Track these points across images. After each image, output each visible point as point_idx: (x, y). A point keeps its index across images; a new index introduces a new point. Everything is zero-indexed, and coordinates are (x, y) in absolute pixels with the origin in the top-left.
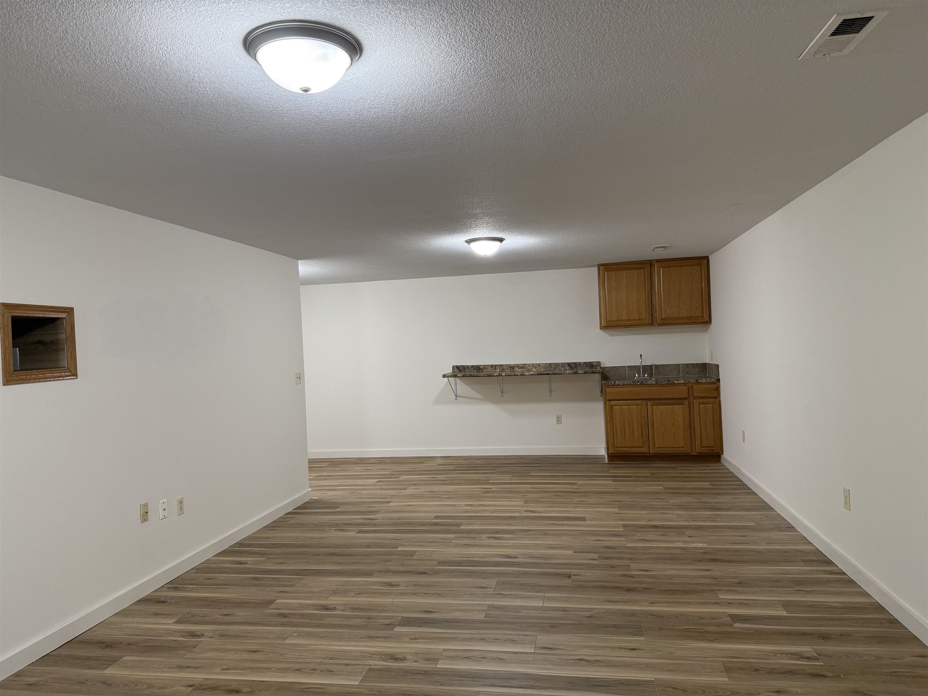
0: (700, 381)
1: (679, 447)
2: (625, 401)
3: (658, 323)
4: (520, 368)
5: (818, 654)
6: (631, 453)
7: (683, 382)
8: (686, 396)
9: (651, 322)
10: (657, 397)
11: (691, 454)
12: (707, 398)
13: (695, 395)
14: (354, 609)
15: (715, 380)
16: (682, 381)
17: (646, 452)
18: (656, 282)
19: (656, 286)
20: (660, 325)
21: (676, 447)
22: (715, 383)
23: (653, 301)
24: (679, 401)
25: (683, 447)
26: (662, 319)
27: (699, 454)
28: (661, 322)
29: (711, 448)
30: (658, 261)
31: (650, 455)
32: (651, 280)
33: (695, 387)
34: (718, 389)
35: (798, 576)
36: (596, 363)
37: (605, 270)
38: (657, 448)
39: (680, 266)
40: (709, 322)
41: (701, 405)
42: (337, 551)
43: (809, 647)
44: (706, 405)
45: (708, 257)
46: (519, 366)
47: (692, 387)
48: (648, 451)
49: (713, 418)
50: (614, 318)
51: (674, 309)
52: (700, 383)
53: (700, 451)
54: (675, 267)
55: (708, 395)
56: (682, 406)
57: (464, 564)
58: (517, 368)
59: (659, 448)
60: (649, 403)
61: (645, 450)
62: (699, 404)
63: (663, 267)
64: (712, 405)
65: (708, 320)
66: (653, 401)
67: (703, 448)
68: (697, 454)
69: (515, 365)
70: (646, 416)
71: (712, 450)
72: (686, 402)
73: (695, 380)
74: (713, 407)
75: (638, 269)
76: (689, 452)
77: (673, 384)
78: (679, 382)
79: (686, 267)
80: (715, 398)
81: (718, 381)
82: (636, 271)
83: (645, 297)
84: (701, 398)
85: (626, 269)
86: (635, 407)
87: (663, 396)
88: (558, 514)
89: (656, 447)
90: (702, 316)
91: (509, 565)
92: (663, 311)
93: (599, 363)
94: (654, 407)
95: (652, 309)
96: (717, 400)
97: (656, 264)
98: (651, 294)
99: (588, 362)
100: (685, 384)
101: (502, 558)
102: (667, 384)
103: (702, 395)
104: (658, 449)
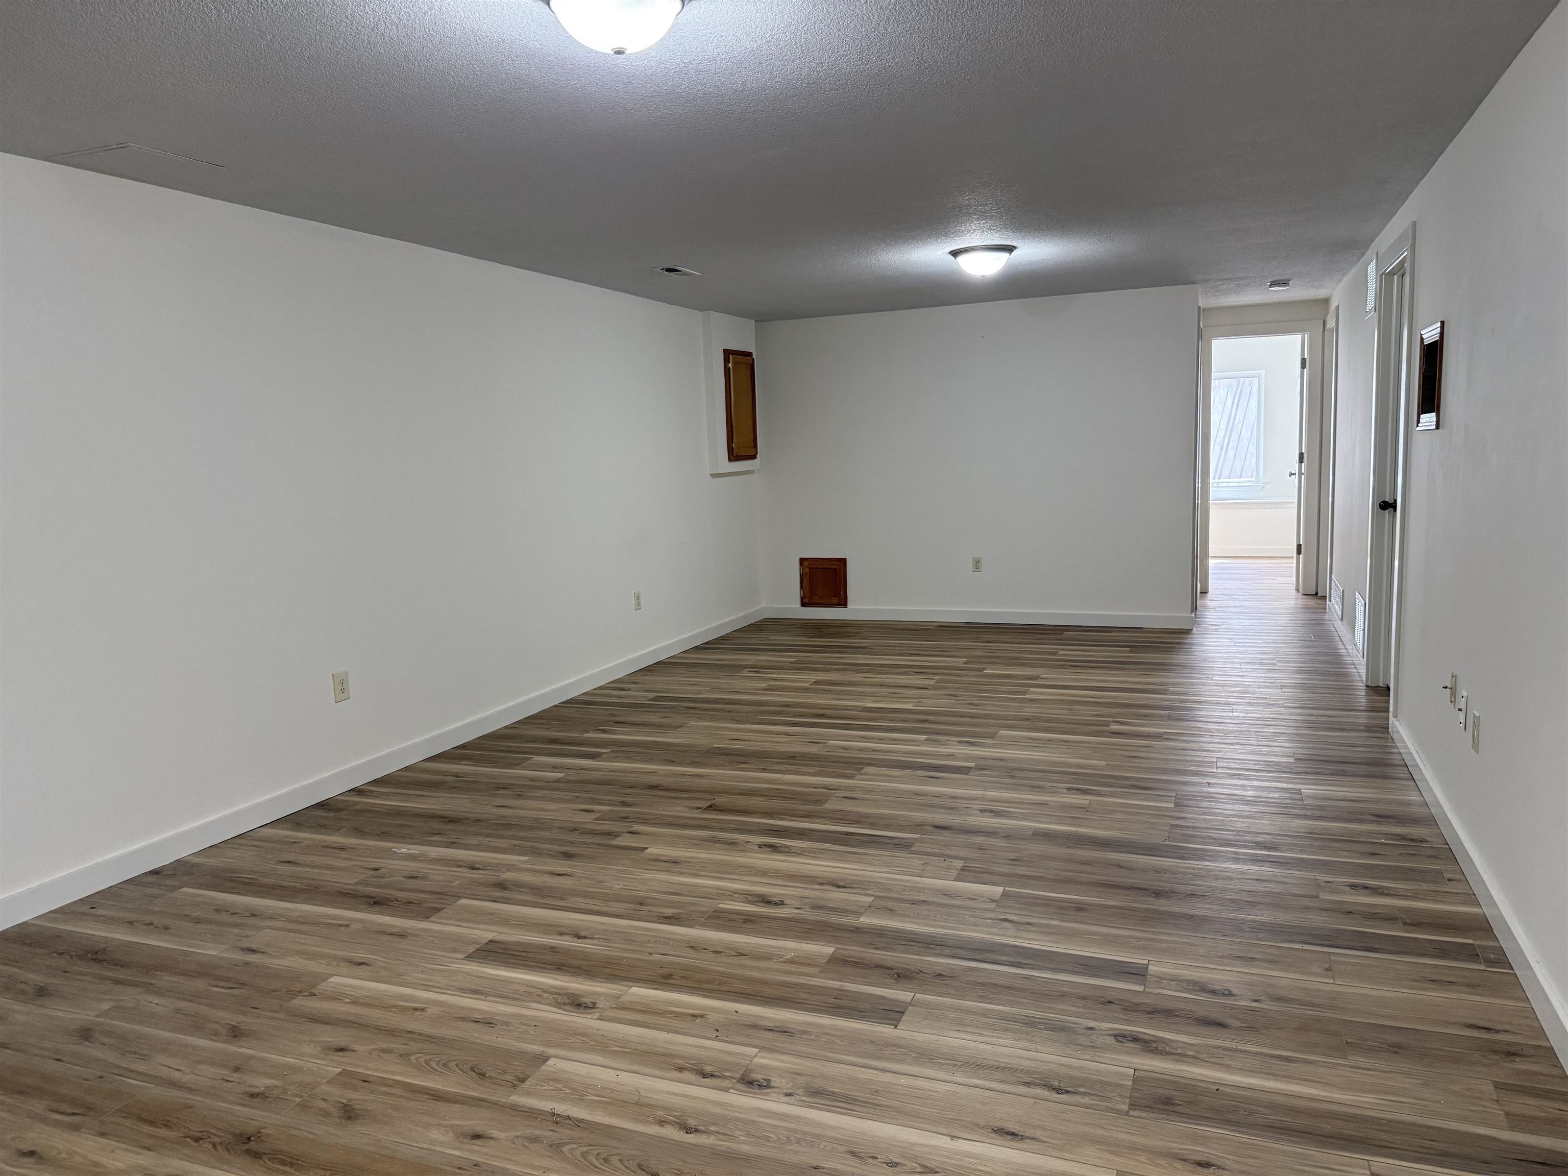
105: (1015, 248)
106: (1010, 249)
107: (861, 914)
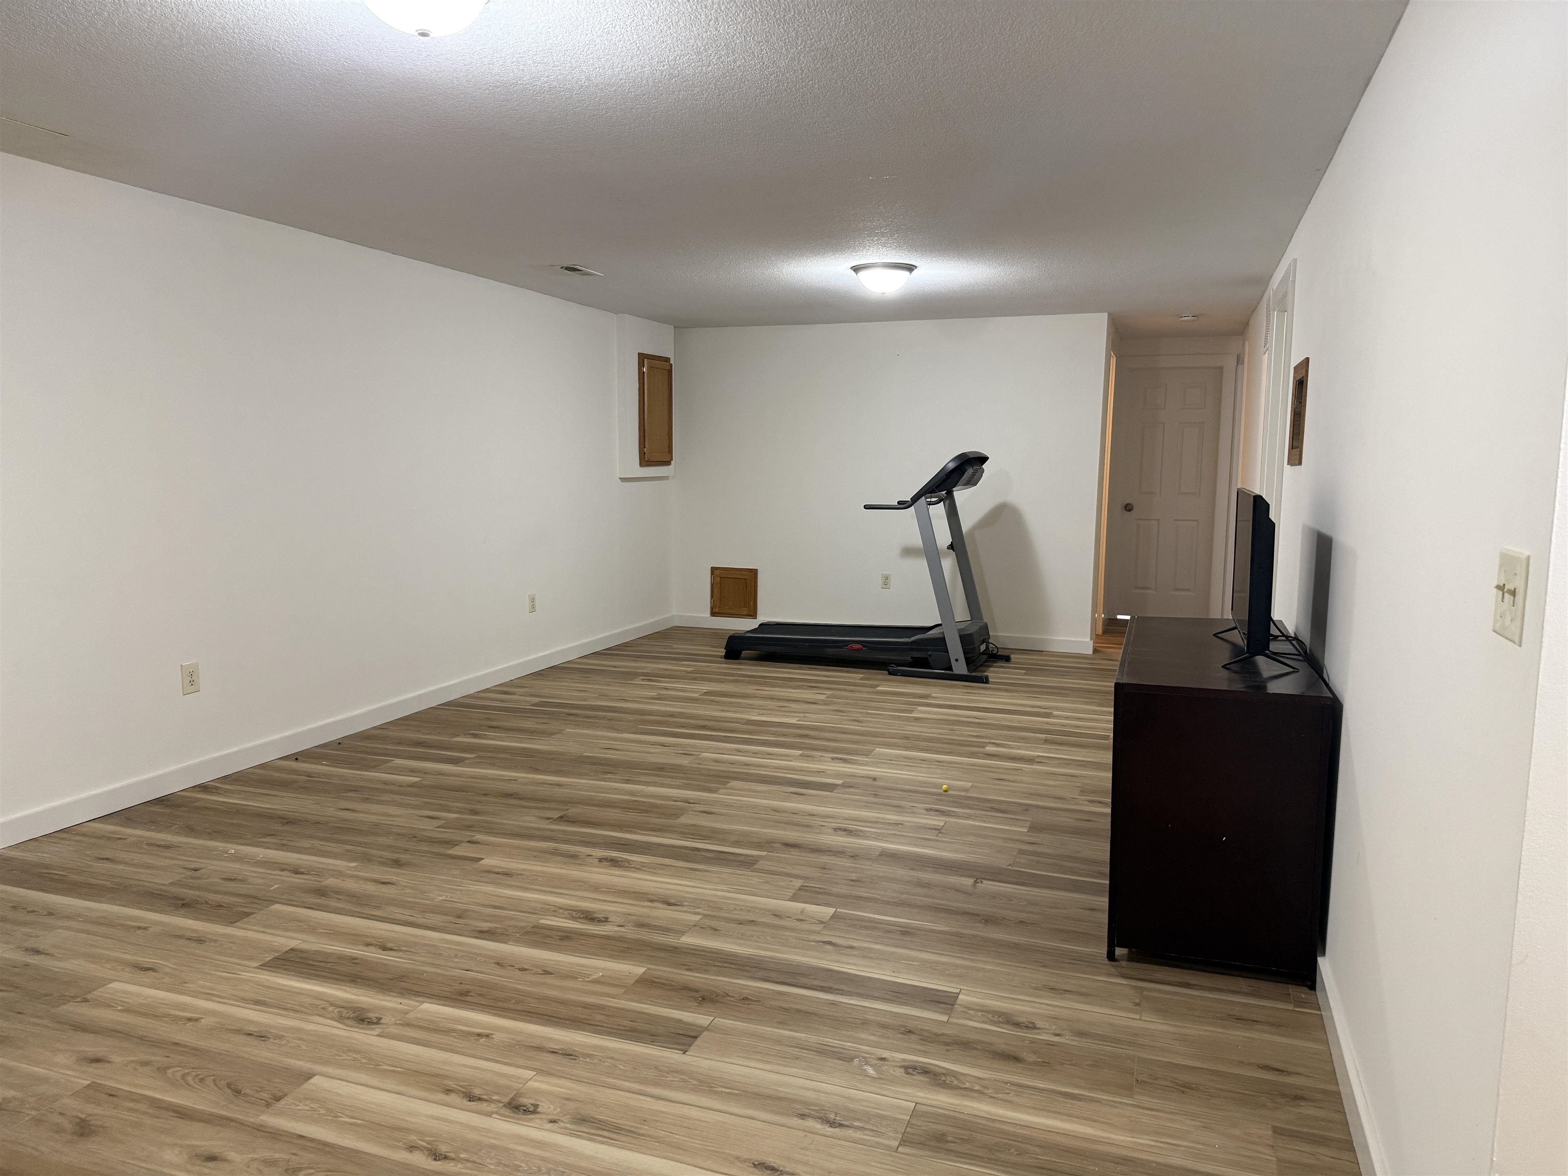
105: (916, 267)
106: (910, 268)
107: (682, 933)
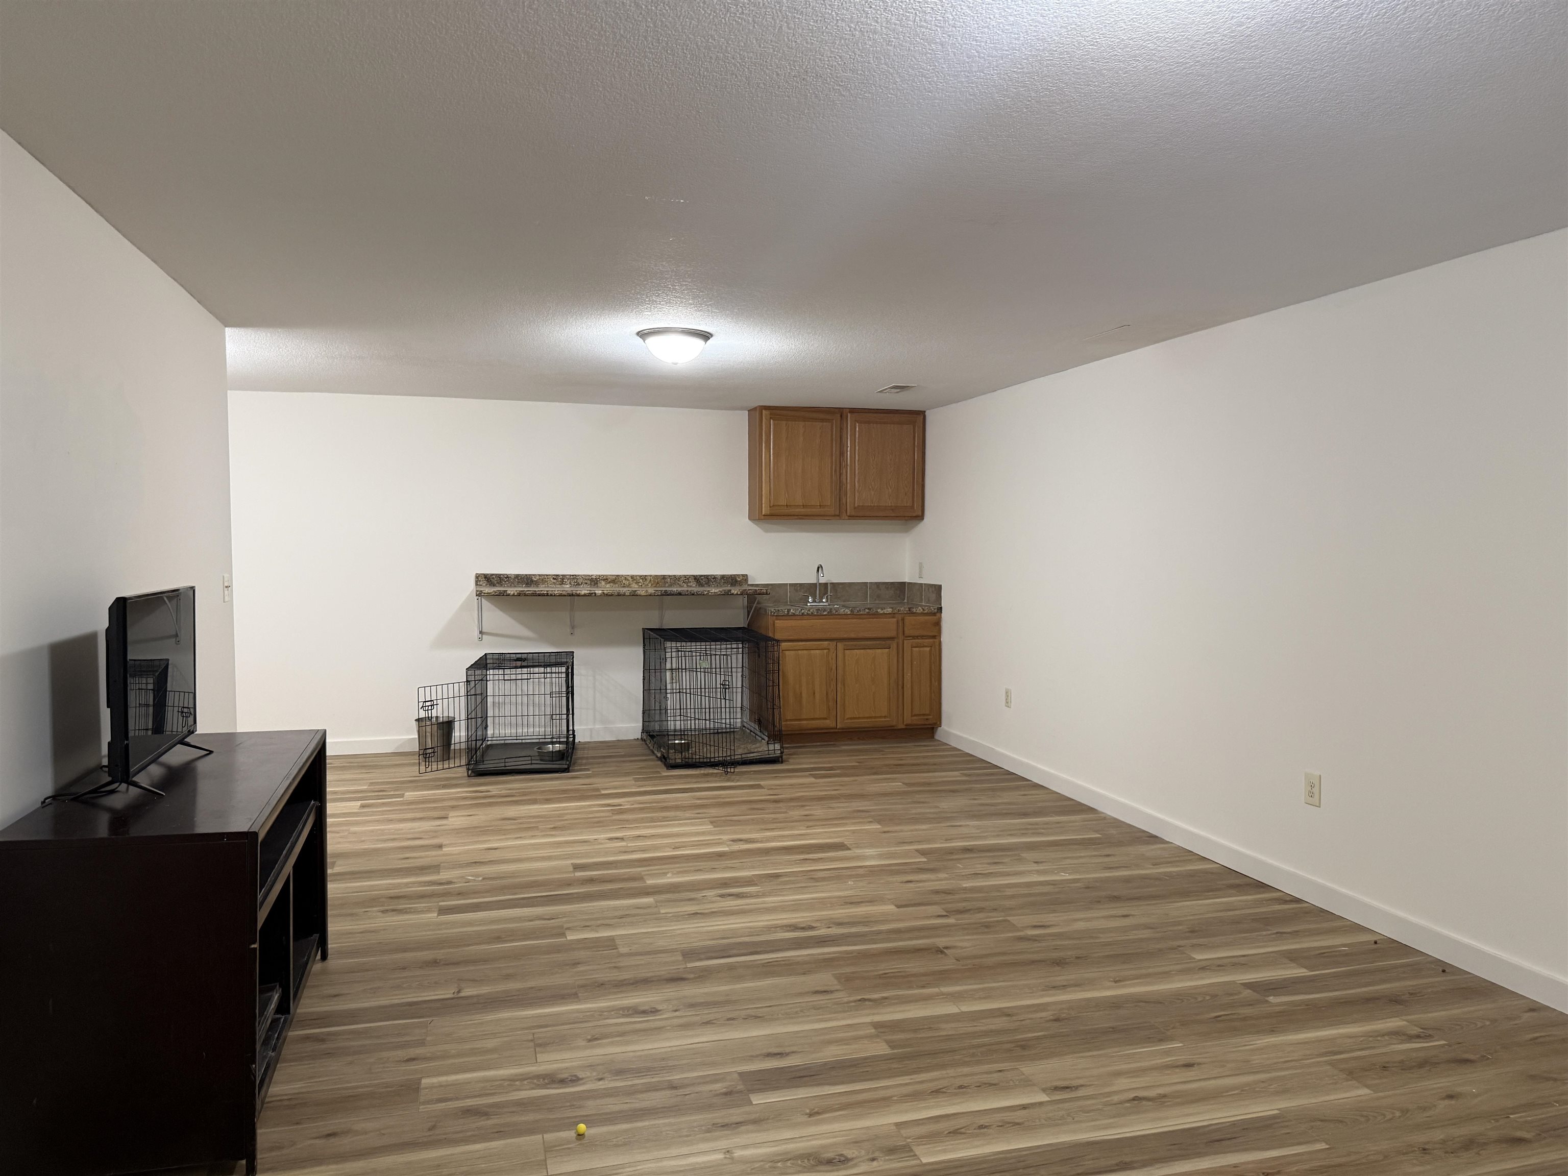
0: (914, 610)
1: (880, 717)
2: (803, 643)
3: (848, 514)
4: (609, 583)
5: (1422, 1029)
6: (811, 729)
7: (890, 612)
8: (893, 634)
9: (838, 512)
10: (853, 635)
11: (896, 728)
12: (922, 637)
13: (907, 632)
14: (620, 1072)
15: (935, 609)
16: (890, 610)
17: (831, 726)
18: (849, 445)
19: (849, 453)
20: (851, 517)
21: (875, 717)
22: (934, 614)
23: (841, 478)
24: (882, 641)
25: (885, 717)
26: (855, 508)
27: (908, 727)
28: (853, 514)
29: (926, 717)
30: (853, 411)
31: (837, 731)
32: (841, 441)
33: (908, 619)
34: (938, 624)
35: (1253, 912)
36: (741, 578)
37: (771, 418)
38: (848, 719)
39: (884, 423)
40: (920, 517)
41: (914, 649)
42: (440, 954)
43: (1397, 1019)
44: (922, 649)
45: (925, 412)
46: (607, 579)
47: (903, 619)
48: (834, 725)
49: (931, 668)
50: (782, 501)
51: (873, 493)
52: (915, 613)
53: (909, 722)
54: (877, 423)
55: (925, 633)
56: (887, 650)
57: (735, 952)
58: (603, 583)
59: (851, 718)
60: (840, 646)
61: (829, 723)
62: (912, 647)
63: (860, 422)
64: (928, 649)
65: (920, 513)
66: (847, 643)
67: (915, 718)
68: (904, 727)
69: (599, 576)
70: (834, 668)
71: (927, 719)
72: (894, 645)
73: (907, 609)
74: (931, 650)
75: (822, 420)
76: (894, 723)
77: (876, 615)
78: (885, 611)
79: (892, 425)
80: (934, 637)
81: (939, 611)
82: (819, 424)
83: (831, 470)
84: (914, 637)
85: (805, 419)
86: (818, 652)
87: (861, 635)
88: (792, 841)
89: (847, 716)
90: (913, 507)
91: (818, 942)
92: (857, 494)
93: (745, 577)
94: (847, 652)
95: (840, 490)
96: (937, 640)
97: (849, 415)
98: (840, 464)
99: (728, 575)
100: (892, 615)
101: (788, 931)
102: (868, 614)
103: (917, 633)
104: (850, 721)
